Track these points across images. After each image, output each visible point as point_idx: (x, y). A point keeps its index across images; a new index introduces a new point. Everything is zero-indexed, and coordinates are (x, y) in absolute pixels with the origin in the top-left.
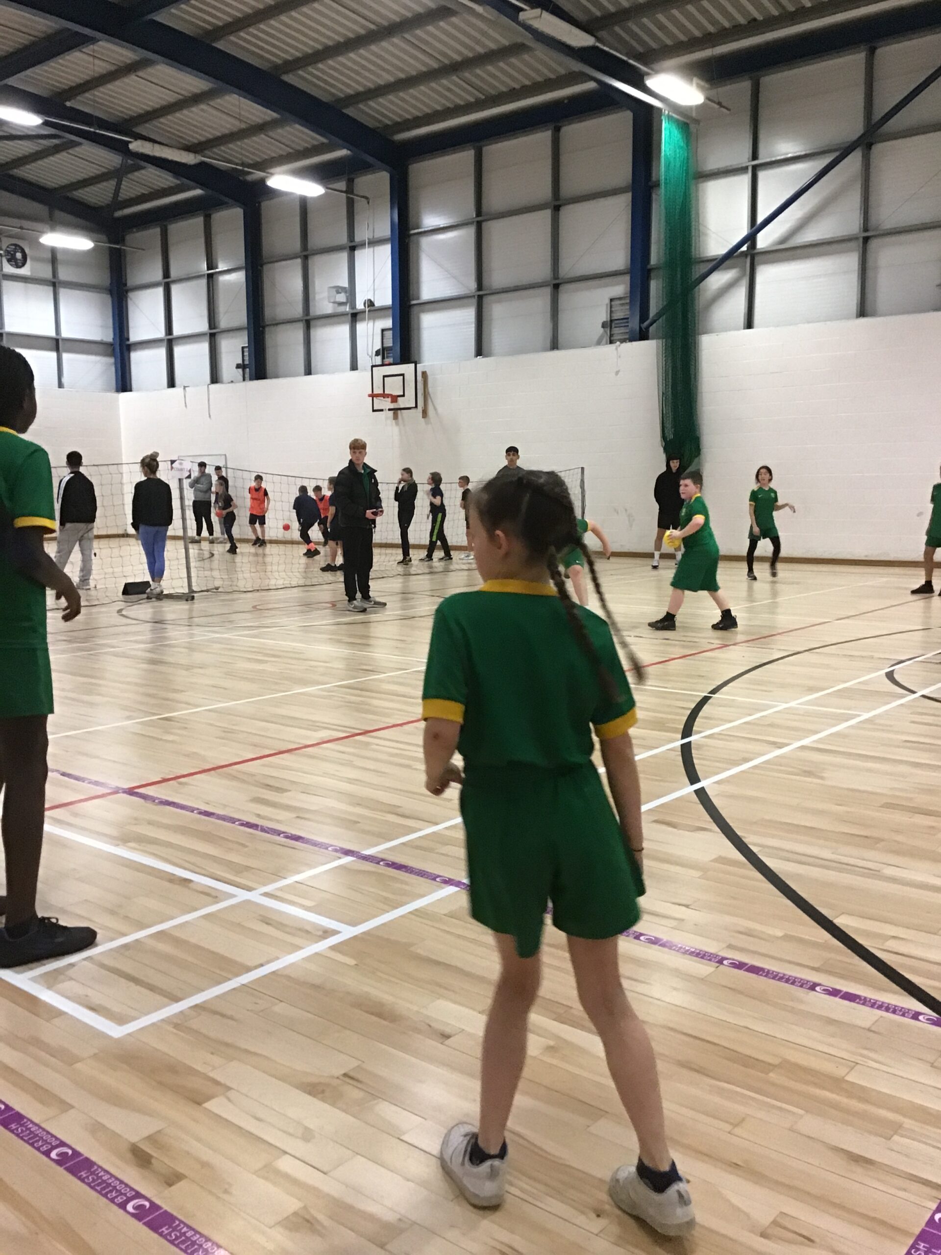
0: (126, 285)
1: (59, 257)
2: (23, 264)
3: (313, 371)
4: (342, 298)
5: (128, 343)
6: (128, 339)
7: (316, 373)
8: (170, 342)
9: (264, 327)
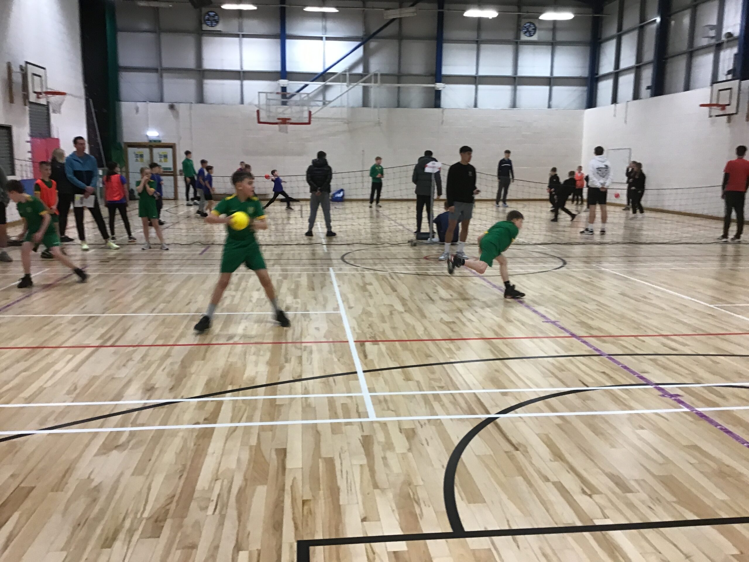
0: (600, 39)
1: (558, 26)
2: (534, 33)
3: (691, 87)
4: (712, 33)
5: (597, 76)
6: (597, 74)
7: (692, 89)
8: (616, 74)
9: (667, 59)
